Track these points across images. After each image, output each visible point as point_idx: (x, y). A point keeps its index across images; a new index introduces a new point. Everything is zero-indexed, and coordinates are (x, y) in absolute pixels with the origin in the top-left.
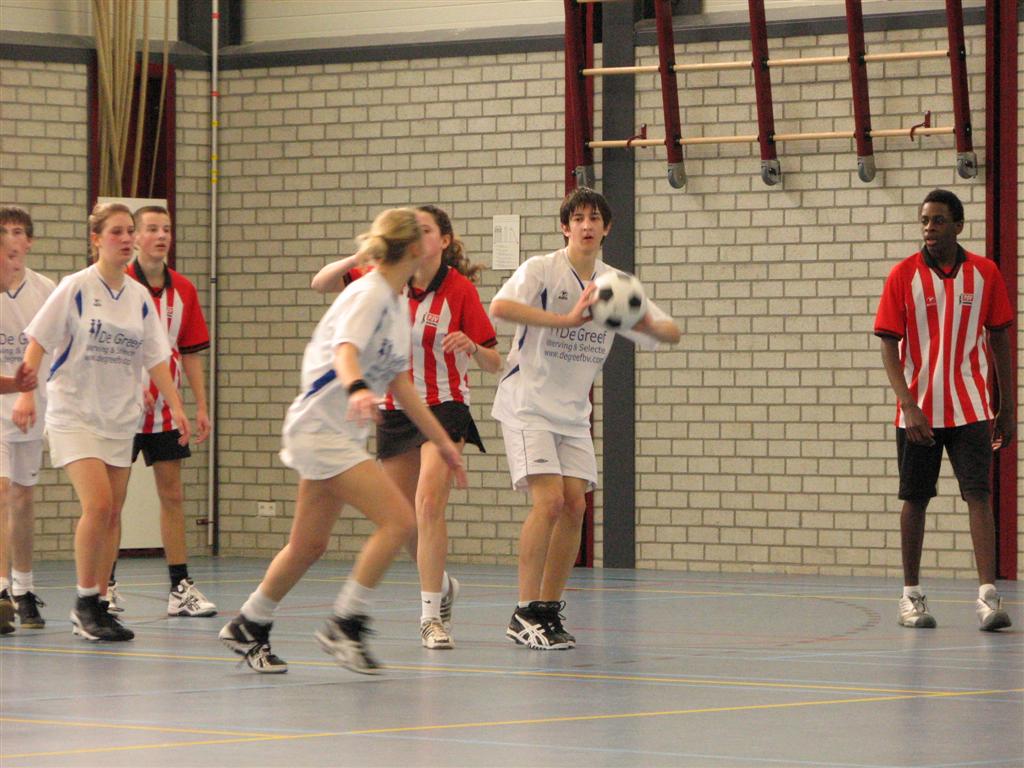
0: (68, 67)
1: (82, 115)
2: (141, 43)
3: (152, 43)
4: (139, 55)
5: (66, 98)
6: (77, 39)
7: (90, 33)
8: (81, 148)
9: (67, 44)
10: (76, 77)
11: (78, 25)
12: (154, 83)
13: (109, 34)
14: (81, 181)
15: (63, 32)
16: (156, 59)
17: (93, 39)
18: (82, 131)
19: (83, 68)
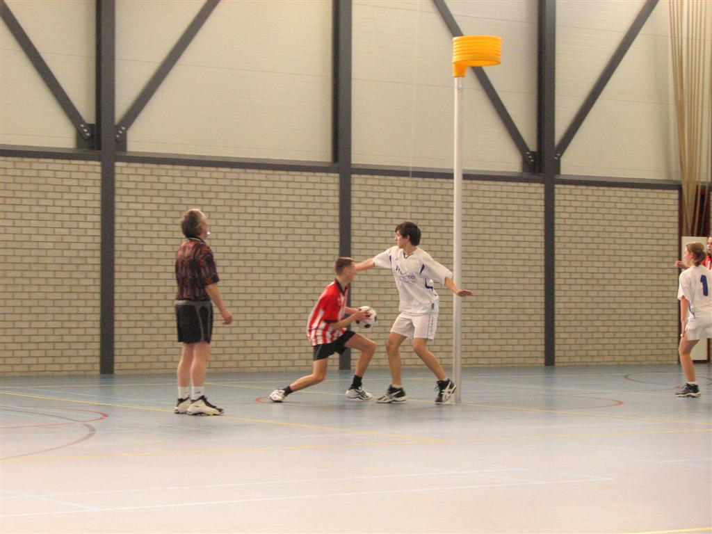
0: (672, 191)
1: (676, 208)
2: (698, 182)
3: (702, 183)
4: (697, 187)
5: (671, 202)
6: (676, 181)
7: (679, 179)
8: (676, 219)
9: (671, 183)
10: (674, 195)
11: (675, 177)
12: (703, 196)
13: (686, 179)
14: (676, 231)
15: (669, 179)
16: (703, 188)
17: (680, 181)
18: (676, 213)
19: (677, 192)
